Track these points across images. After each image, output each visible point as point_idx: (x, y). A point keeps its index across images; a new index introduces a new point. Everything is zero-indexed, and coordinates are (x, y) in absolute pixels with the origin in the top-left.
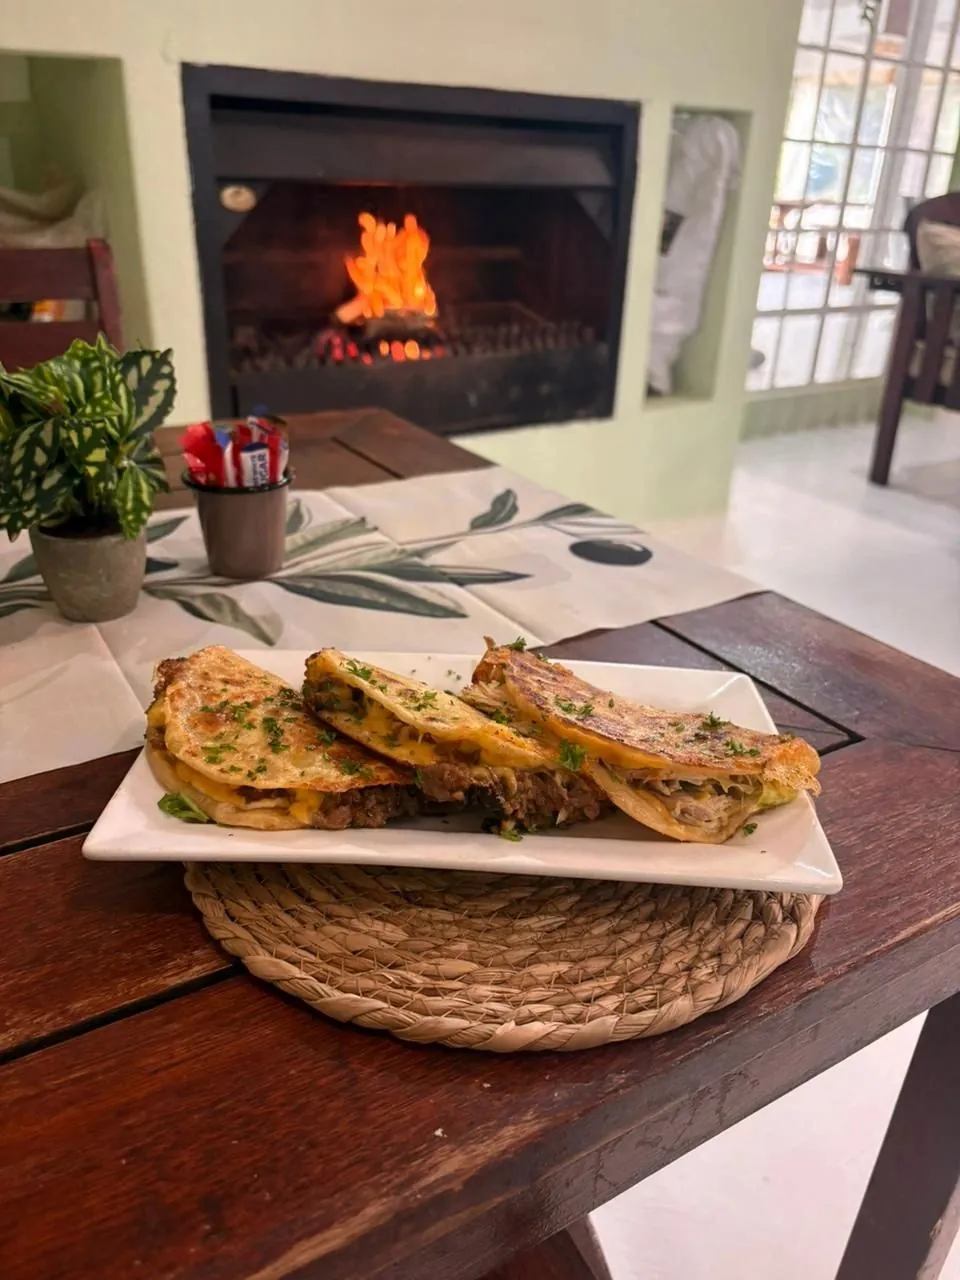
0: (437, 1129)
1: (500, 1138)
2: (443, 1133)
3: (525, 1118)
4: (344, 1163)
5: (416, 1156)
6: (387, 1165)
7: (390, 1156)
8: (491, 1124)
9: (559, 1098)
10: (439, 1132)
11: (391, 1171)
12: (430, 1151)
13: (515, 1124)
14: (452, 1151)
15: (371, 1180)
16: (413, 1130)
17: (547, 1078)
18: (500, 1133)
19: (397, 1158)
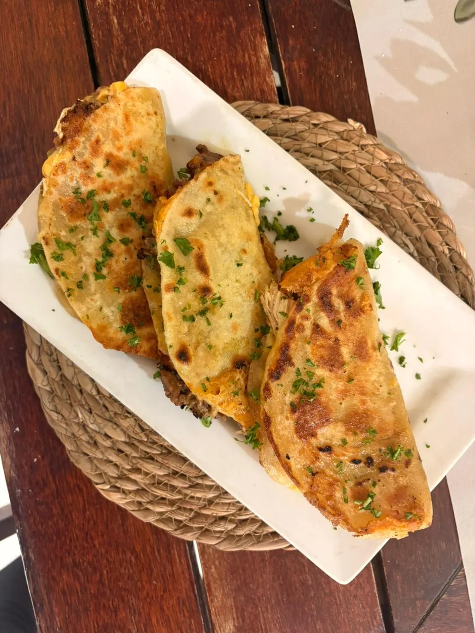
0: (20, 429)
1: (6, 456)
2: (17, 431)
3: (12, 471)
4: (16, 384)
5: (9, 416)
6: (9, 402)
7: (13, 404)
8: (14, 455)
9: (17, 491)
10: (18, 429)
11: (6, 403)
12: (10, 423)
13: (11, 465)
14: (6, 433)
15: (5, 394)
16: (23, 419)
17: (30, 490)
18: (8, 457)
19: (11, 407)
